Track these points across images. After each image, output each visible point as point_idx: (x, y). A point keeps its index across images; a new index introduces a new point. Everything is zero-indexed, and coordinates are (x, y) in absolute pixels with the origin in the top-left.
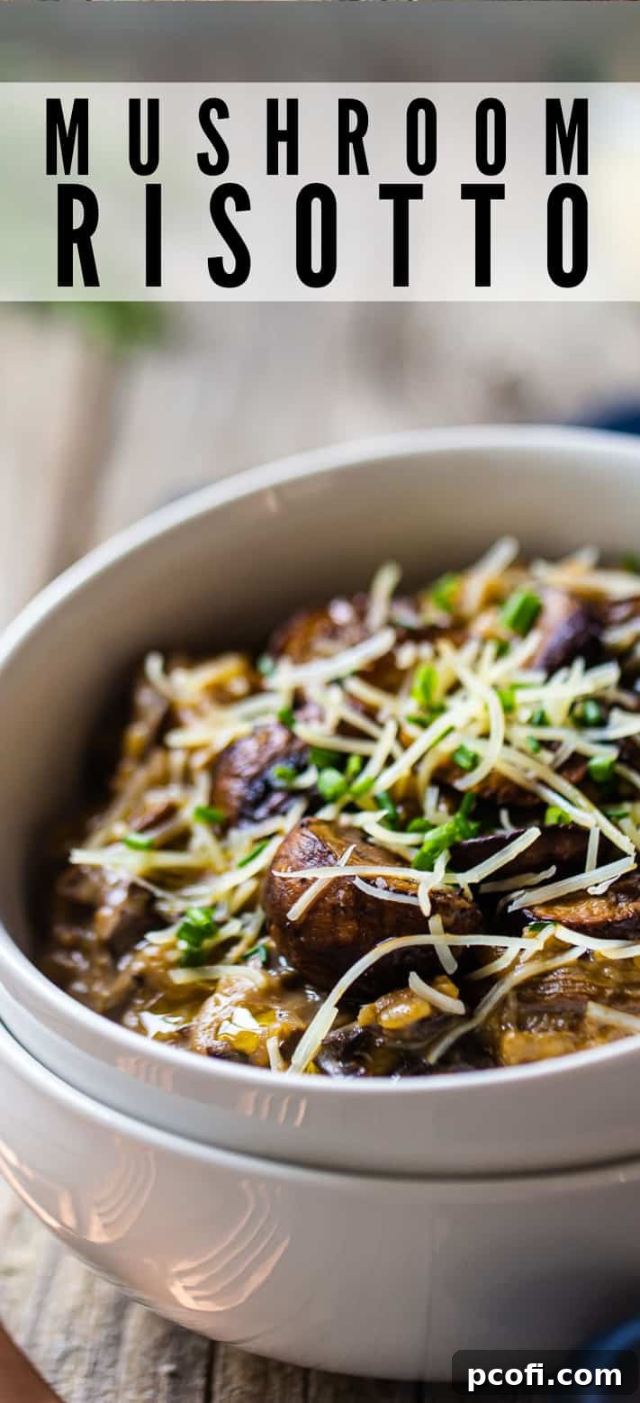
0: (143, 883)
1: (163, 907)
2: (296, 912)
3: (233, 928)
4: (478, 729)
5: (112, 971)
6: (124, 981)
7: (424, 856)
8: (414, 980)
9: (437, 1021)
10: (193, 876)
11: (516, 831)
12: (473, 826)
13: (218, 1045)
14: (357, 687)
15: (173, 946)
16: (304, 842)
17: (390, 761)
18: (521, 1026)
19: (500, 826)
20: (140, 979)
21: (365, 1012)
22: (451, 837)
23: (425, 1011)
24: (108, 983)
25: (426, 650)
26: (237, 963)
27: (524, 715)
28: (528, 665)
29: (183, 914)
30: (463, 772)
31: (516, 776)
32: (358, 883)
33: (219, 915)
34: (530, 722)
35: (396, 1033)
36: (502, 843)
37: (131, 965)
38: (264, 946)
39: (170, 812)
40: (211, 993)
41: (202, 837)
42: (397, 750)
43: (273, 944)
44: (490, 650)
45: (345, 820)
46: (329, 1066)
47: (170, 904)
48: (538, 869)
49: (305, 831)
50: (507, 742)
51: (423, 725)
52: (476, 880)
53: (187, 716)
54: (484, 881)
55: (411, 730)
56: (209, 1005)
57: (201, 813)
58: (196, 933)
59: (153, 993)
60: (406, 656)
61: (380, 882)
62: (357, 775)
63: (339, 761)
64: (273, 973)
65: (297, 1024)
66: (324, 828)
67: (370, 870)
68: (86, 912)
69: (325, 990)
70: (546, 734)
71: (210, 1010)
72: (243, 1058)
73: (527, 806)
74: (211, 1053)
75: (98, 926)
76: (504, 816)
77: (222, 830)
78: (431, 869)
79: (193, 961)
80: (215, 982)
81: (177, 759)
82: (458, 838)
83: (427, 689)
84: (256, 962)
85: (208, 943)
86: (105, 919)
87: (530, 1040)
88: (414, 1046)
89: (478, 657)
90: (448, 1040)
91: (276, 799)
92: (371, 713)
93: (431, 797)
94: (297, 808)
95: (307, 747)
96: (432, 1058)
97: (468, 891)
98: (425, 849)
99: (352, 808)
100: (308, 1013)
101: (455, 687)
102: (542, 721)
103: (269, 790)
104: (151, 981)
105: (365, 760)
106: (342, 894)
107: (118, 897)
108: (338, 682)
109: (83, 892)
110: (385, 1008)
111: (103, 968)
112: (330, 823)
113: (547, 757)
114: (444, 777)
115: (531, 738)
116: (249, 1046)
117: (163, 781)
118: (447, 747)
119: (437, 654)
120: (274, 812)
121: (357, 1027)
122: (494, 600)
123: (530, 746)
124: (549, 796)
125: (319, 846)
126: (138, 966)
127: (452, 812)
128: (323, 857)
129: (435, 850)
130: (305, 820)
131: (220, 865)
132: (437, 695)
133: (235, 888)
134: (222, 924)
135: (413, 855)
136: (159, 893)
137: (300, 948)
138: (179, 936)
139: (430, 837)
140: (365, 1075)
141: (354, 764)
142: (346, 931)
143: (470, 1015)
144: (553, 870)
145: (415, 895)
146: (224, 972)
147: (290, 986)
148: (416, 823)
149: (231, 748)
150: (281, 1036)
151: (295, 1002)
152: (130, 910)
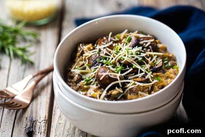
0: (80, 74)
1: (83, 77)
2: (101, 79)
3: (92, 80)
4: (124, 55)
5: (76, 85)
6: (78, 87)
7: (117, 72)
8: (116, 88)
9: (119, 93)
10: (87, 73)
11: (129, 69)
12: (123, 68)
13: (90, 95)
14: (108, 49)
15: (84, 82)
16: (102, 70)
17: (112, 59)
18: (130, 94)
19: (127, 68)
20: (80, 87)
21: (110, 92)
22: (121, 69)
23: (118, 92)
24: (75, 87)
25: (117, 44)
26: (92, 85)
27: (130, 53)
28: (130, 46)
29: (85, 78)
30: (122, 60)
31: (129, 61)
32: (110, 75)
33: (90, 78)
34: (131, 54)
35: (114, 95)
36: (127, 70)
37: (79, 85)
38: (96, 83)
39: (83, 65)
40: (89, 89)
41: (87, 68)
42: (113, 58)
43: (97, 82)
44: (125, 44)
45: (107, 66)
46: (106, 99)
47: (84, 77)
48: (132, 74)
49: (102, 68)
50: (128, 57)
51: (117, 54)
52: (124, 75)
53: (85, 52)
54: (125, 75)
55: (115, 55)
56: (89, 90)
57: (87, 65)
58: (87, 81)
59: (82, 88)
60: (114, 45)
61: (112, 75)
62: (108, 61)
63: (106, 59)
64: (97, 86)
65: (101, 93)
66: (104, 68)
67: (111, 74)
68: (72, 77)
69: (105, 89)
70: (133, 56)
71: (89, 91)
72: (94, 97)
73: (130, 65)
74: (90, 97)
75: (74, 79)
76: (127, 66)
77: (90, 67)
78: (118, 73)
79: (87, 84)
80: (90, 87)
81: (84, 57)
82: (122, 69)
83: (117, 49)
84: (95, 85)
85: (89, 82)
86: (75, 79)
87: (131, 96)
88: (116, 97)
89: (123, 45)
90: (121, 96)
91: (97, 63)
92: (110, 52)
93: (118, 64)
94: (100, 65)
95: (101, 56)
96: (119, 98)
97: (123, 77)
98: (118, 70)
99: (107, 65)
100: (102, 92)
101: (120, 49)
102: (132, 54)
103: (96, 62)
104: (81, 87)
105: (109, 59)
106: (107, 77)
107: (77, 76)
108: (105, 48)
109: (72, 75)
110: (113, 91)
111: (75, 85)
112: (105, 67)
113: (133, 59)
114: (119, 61)
115: (131, 56)
116: (94, 96)
117: (82, 60)
118: (120, 57)
119: (118, 45)
120: (97, 65)
121: (109, 94)
122: (125, 37)
123: (131, 57)
124: (133, 64)
125: (104, 70)
126: (80, 85)
127: (121, 66)
128: (105, 72)
129: (119, 71)
130: (102, 67)
131: (90, 72)
132: (118, 50)
133: (92, 75)
134: (90, 80)
135: (116, 71)
136: (82, 75)
137: (101, 83)
138: (85, 81)
139: (118, 69)
140: (110, 100)
141: (108, 59)
142: (108, 81)
143: (123, 93)
144: (134, 74)
145: (117, 77)
146: (91, 86)
147: (100, 88)
148: (116, 67)
149: (91, 56)
150: (99, 95)
151: (100, 90)
152: (78, 78)
